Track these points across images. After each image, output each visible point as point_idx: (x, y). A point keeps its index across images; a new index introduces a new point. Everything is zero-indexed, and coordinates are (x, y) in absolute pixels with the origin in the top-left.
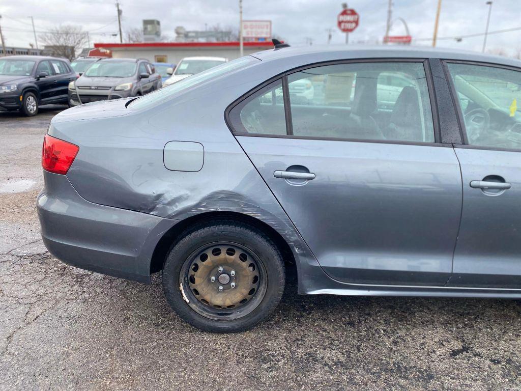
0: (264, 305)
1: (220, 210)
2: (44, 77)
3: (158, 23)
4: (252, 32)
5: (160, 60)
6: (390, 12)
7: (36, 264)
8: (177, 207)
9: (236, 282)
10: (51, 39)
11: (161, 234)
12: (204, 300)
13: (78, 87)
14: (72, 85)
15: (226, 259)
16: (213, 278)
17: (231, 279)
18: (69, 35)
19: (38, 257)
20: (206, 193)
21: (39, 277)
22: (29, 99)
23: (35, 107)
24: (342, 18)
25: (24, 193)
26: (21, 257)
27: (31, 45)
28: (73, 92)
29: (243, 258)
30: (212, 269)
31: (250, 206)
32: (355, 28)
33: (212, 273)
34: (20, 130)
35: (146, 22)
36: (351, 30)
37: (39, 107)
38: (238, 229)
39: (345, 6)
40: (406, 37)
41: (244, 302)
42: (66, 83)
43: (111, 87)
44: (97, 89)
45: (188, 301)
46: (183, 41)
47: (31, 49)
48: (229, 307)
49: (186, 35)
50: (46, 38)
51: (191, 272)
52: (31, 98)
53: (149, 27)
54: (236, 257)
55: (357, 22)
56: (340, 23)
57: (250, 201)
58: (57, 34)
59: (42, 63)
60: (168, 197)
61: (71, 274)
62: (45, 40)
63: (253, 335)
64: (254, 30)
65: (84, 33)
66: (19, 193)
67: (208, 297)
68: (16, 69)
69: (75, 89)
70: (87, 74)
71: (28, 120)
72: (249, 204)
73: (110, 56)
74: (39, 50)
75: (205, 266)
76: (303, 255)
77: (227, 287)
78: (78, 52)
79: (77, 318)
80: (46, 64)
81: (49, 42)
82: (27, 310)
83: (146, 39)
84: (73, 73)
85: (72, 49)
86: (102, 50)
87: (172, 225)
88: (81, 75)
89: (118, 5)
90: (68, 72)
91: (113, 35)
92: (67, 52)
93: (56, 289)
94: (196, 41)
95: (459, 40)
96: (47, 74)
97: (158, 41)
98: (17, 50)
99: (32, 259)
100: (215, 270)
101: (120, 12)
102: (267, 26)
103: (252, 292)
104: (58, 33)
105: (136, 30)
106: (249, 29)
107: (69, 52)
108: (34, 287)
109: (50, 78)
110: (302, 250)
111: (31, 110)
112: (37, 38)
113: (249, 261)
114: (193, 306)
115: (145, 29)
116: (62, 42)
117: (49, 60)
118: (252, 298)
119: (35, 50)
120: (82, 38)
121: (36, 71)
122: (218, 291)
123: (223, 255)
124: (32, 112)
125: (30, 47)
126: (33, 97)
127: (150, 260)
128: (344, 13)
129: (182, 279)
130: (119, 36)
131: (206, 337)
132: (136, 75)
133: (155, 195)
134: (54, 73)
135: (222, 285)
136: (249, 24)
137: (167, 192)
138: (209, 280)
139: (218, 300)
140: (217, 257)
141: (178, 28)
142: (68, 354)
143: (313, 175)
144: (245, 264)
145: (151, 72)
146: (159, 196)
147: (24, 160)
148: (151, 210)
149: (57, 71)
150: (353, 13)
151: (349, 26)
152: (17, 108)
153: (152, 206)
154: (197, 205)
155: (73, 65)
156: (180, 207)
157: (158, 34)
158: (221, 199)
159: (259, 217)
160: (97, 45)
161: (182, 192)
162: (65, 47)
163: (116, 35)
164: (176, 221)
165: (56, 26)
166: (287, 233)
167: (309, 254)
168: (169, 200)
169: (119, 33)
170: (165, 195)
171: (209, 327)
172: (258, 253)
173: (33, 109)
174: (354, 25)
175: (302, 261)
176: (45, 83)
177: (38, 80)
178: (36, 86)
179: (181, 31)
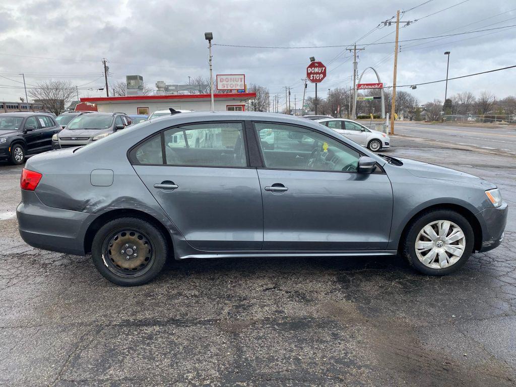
0: (154, 266)
1: (123, 208)
2: (31, 130)
3: (141, 78)
4: (227, 85)
5: (142, 112)
6: (355, 63)
7: (16, 259)
8: (97, 206)
9: (137, 254)
10: (41, 94)
11: (89, 223)
12: (118, 266)
13: (60, 138)
14: (55, 137)
15: (129, 239)
16: (123, 251)
17: (134, 251)
18: (58, 90)
19: (17, 255)
20: (114, 198)
21: (17, 266)
22: (17, 150)
23: (22, 157)
24: (310, 70)
25: (9, 220)
26: (5, 255)
27: (21, 99)
28: (56, 143)
29: (140, 238)
30: (122, 245)
31: (140, 205)
32: (322, 79)
33: (122, 248)
34: (9, 176)
35: (130, 78)
36: (320, 81)
37: (26, 156)
38: (135, 219)
39: (313, 59)
40: (378, 84)
41: (143, 266)
42: (50, 135)
43: (89, 138)
44: (77, 140)
45: (107, 266)
46: (163, 94)
47: (21, 104)
48: (133, 269)
49: (167, 89)
50: (37, 93)
51: (109, 248)
52: (19, 149)
53: (133, 82)
54: (135, 237)
55: (324, 74)
56: (309, 75)
57: (140, 202)
58: (46, 89)
59: (30, 118)
60: (92, 202)
61: (39, 263)
62: (35, 95)
63: (148, 286)
64: (229, 83)
65: (73, 88)
66: (5, 220)
67: (120, 263)
68: (7, 124)
69: (58, 141)
70: (69, 127)
71: (15, 168)
72: (140, 203)
73: (95, 109)
74: (29, 104)
75: (117, 243)
76: (176, 234)
77: (132, 257)
78: (67, 105)
79: (41, 283)
80: (33, 119)
81: (39, 96)
82: (8, 281)
83: (129, 93)
84: (58, 126)
85: (62, 103)
86: (88, 104)
87: (95, 217)
88: (63, 128)
89: (105, 62)
90: (53, 126)
91: (100, 89)
92: (56, 106)
93: (28, 271)
94: (175, 94)
95: (414, 88)
96: (34, 128)
97: (140, 94)
98: (8, 105)
99: (13, 257)
100: (124, 246)
101: (106, 68)
102: (241, 79)
103: (147, 259)
104: (48, 89)
105: (122, 84)
106: (225, 82)
107: (58, 105)
108: (13, 271)
109: (37, 131)
110: (175, 231)
111: (18, 159)
112: (27, 93)
113: (144, 240)
114: (111, 269)
115: (129, 84)
116: (51, 96)
117: (36, 116)
118: (148, 263)
119: (25, 104)
120: (71, 92)
121: (24, 126)
122: (126, 260)
123: (128, 236)
124: (19, 161)
125: (21, 102)
126: (21, 148)
127: (83, 240)
128: (312, 66)
129: (103, 251)
130: (105, 90)
131: (120, 289)
132: (113, 126)
133: (85, 200)
134: (40, 127)
135: (129, 255)
136: (224, 77)
137: (93, 198)
138: (120, 253)
139: (126, 265)
140: (124, 238)
141: (159, 82)
142: (32, 299)
143: (177, 186)
144: (141, 242)
145: (127, 124)
146: (88, 201)
147: (10, 198)
148: (83, 209)
149: (43, 125)
150: (320, 65)
151: (317, 77)
152: (5, 157)
153: (83, 207)
154: (110, 205)
155: (59, 119)
156: (99, 207)
157: (140, 88)
158: (123, 201)
159: (146, 211)
160: (83, 100)
161: (101, 198)
162: (55, 101)
163: (103, 89)
164: (98, 215)
165: (46, 82)
166: (163, 220)
167: (179, 233)
168: (93, 203)
169: (106, 87)
170: (91, 200)
171: (121, 282)
172: (148, 234)
173: (20, 158)
174: (322, 76)
175: (175, 238)
176: (32, 136)
177: (26, 133)
178: (23, 138)
179: (161, 85)
